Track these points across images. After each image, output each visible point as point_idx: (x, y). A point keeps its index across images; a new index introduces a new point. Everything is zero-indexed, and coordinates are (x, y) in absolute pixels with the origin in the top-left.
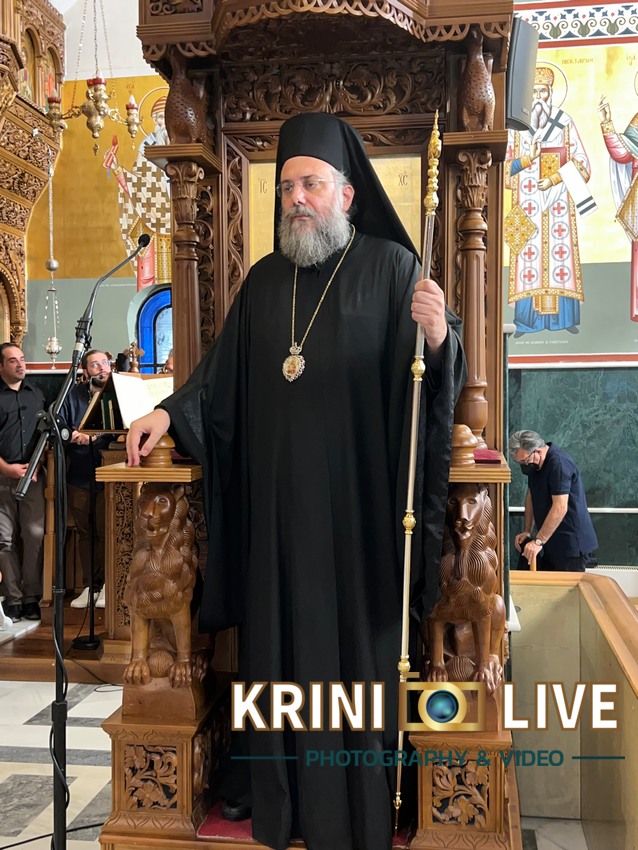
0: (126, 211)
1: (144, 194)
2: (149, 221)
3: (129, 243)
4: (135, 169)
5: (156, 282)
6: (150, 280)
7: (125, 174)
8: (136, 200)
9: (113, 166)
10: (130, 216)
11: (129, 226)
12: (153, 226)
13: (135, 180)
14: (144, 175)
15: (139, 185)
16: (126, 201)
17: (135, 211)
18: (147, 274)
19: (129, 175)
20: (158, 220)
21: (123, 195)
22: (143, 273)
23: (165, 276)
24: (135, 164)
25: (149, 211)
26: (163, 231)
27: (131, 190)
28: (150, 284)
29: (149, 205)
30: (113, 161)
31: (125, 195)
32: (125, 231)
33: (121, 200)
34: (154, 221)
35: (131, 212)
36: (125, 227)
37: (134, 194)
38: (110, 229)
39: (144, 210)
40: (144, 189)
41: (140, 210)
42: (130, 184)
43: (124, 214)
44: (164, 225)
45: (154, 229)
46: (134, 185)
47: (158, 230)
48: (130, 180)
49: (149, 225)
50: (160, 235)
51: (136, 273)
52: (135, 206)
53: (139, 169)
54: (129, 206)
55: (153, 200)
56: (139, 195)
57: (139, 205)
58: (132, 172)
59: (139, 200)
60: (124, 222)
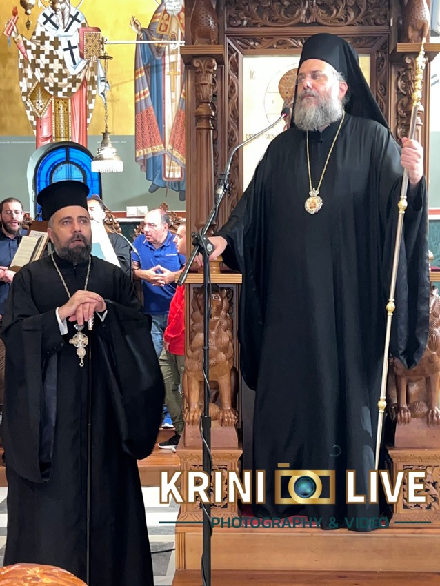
0: (26, 75)
1: (42, 61)
2: (47, 84)
3: (28, 105)
4: (34, 37)
5: (54, 140)
6: (47, 138)
7: (25, 42)
8: (35, 65)
9: (13, 35)
10: (29, 80)
11: (29, 89)
12: (51, 89)
13: (34, 47)
14: (43, 43)
15: (38, 52)
16: (26, 67)
17: (34, 76)
18: (45, 132)
19: (28, 43)
20: (56, 84)
21: (22, 61)
22: (42, 133)
23: (62, 135)
24: (34, 33)
25: (47, 76)
26: (60, 94)
27: (31, 57)
28: (48, 142)
29: (47, 70)
30: (13, 30)
31: (25, 61)
32: (24, 94)
33: (21, 66)
34: (52, 85)
35: (30, 76)
36: (25, 90)
37: (34, 61)
38: (10, 92)
39: (42, 75)
40: (42, 56)
41: (39, 75)
42: (29, 51)
43: (24, 79)
44: (61, 89)
45: (52, 93)
46: (33, 52)
47: (56, 94)
48: (29, 47)
49: (47, 88)
50: (57, 98)
51: (35, 131)
52: (34, 71)
53: (38, 38)
54: (29, 71)
55: (51, 66)
56: (38, 61)
57: (38, 70)
58: (31, 41)
59: (38, 66)
60: (24, 85)
